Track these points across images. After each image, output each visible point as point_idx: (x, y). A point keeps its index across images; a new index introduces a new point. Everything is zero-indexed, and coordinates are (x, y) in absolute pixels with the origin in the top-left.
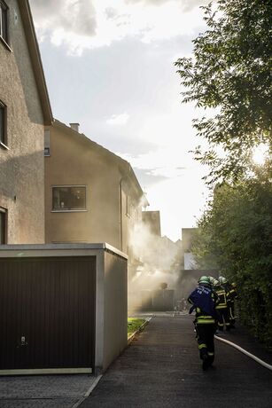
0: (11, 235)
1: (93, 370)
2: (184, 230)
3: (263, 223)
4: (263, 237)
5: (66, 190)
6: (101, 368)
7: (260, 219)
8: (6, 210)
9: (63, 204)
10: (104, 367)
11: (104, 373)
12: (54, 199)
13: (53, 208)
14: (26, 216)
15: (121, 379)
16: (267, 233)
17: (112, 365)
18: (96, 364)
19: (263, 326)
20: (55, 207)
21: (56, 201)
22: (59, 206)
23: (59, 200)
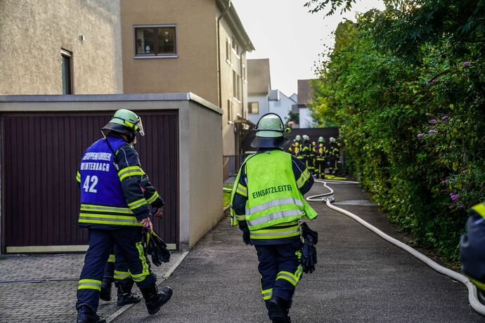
0: (79, 85)
1: (178, 246)
2: (300, 82)
3: (387, 66)
4: (387, 83)
5: (152, 31)
6: (187, 243)
7: (385, 59)
8: (71, 53)
9: (148, 48)
10: (191, 243)
11: (191, 250)
12: (138, 42)
13: (136, 53)
14: (97, 62)
15: (211, 257)
16: (392, 78)
17: (202, 240)
18: (181, 239)
19: (387, 193)
20: (139, 52)
21: (140, 45)
22: (143, 52)
23: (143, 44)
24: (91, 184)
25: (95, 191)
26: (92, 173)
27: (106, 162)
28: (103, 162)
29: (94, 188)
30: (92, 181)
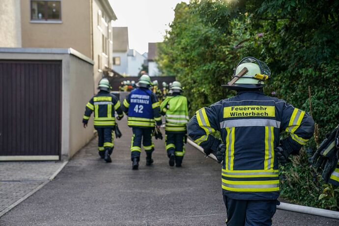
1: (60, 158)
2: (150, 44)
3: (209, 34)
5: (43, 3)
6: (67, 156)
7: (207, 29)
10: (70, 156)
11: (70, 160)
15: (84, 165)
16: (212, 43)
17: (78, 153)
18: (62, 153)
20: (34, 17)
21: (34, 13)
22: (37, 18)
23: (36, 12)
24: (139, 109)
25: (142, 112)
26: (139, 104)
27: (147, 100)
28: (145, 99)
29: (142, 111)
30: (140, 107)
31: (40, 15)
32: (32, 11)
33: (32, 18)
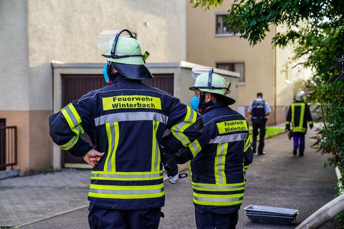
8: (135, 34)
20: (219, 31)
21: (220, 27)
22: (222, 31)
23: (222, 26)
31: (225, 29)
32: (218, 25)
33: (217, 32)
